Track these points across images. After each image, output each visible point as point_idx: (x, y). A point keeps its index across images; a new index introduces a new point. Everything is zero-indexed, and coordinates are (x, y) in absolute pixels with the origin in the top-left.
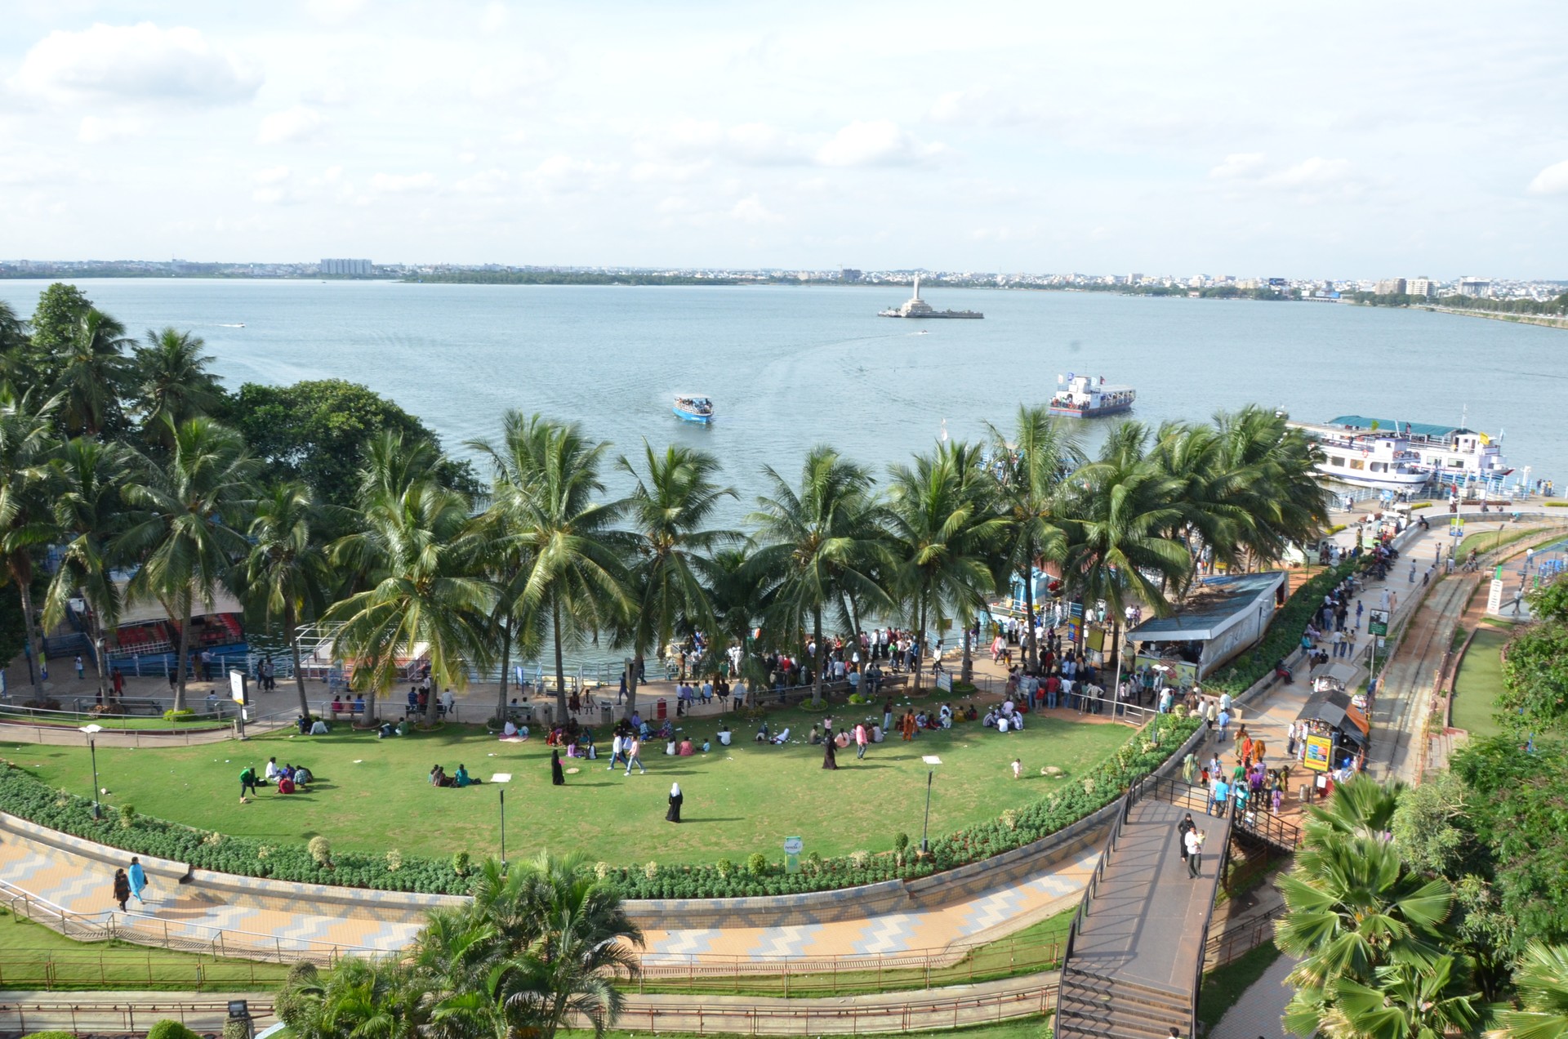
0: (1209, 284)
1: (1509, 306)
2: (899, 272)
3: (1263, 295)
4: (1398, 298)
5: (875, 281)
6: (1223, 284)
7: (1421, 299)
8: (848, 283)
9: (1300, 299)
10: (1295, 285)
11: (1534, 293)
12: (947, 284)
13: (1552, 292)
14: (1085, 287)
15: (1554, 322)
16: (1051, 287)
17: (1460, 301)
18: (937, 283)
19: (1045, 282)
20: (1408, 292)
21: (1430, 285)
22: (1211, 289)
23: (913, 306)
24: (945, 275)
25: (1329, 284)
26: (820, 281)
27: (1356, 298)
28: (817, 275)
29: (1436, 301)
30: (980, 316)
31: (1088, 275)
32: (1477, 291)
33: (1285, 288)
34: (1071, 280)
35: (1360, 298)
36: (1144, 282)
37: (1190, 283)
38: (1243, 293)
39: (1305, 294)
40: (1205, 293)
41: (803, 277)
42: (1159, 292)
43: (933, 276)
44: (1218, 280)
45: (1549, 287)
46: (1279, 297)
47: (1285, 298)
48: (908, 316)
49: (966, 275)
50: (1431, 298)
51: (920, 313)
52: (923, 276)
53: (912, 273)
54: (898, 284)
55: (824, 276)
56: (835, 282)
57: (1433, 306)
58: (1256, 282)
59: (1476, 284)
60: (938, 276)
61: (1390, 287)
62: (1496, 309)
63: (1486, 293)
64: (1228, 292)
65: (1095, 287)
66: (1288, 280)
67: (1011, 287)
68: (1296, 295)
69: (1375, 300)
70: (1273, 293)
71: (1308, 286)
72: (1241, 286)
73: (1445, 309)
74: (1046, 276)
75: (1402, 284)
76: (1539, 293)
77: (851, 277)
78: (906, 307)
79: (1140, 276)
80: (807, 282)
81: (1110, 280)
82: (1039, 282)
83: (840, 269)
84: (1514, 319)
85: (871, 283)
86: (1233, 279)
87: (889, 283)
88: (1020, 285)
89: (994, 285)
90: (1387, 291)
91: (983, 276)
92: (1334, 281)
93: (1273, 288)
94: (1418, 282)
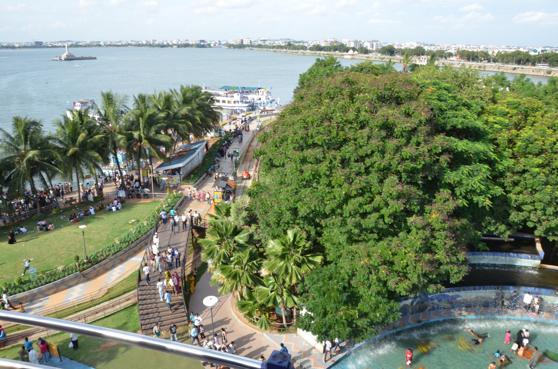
0: (180, 43)
1: (273, 47)
2: (60, 42)
3: (199, 46)
4: (241, 46)
5: (50, 46)
6: (185, 43)
7: (248, 46)
8: (38, 47)
9: (211, 47)
10: (209, 42)
11: (281, 43)
12: (81, 46)
13: (286, 42)
14: (135, 45)
15: (287, 52)
16: (122, 46)
17: (260, 46)
18: (76, 46)
19: (120, 44)
20: (244, 43)
21: (251, 41)
22: (181, 45)
23: (67, 56)
24: (79, 42)
25: (220, 41)
26: (25, 47)
27: (228, 46)
28: (23, 44)
29: (252, 46)
30: (95, 58)
31: (136, 41)
32: (264, 43)
33: (206, 43)
34: (130, 42)
35: (230, 46)
36: (157, 43)
37: (173, 42)
38: (192, 46)
39: (212, 45)
40: (179, 46)
41: (17, 45)
42: (163, 46)
43: (74, 43)
44: (183, 41)
45: (285, 40)
46: (203, 46)
47: (206, 47)
48: (65, 60)
49: (88, 42)
50: (251, 46)
51: (70, 58)
52: (70, 43)
53: (65, 42)
54: (60, 47)
55: (26, 45)
56: (32, 47)
57: (252, 48)
58: (196, 42)
59: (264, 40)
60: (77, 43)
61: (238, 42)
62: (270, 48)
63: (267, 43)
64: (187, 45)
65: (139, 45)
66: (206, 40)
67: (107, 46)
68: (209, 45)
69: (235, 47)
70: (202, 45)
71: (213, 42)
72: (191, 43)
73: (256, 49)
74: (120, 41)
75: (242, 41)
76: (282, 43)
77: (39, 45)
78: (64, 56)
79: (155, 41)
80: (19, 47)
81: (144, 42)
82: (117, 44)
83: (33, 42)
84: (275, 51)
85: (48, 47)
86: (188, 40)
87: (55, 47)
88: (110, 45)
89: (100, 46)
90: (238, 44)
91: (95, 42)
92: (221, 40)
93: (202, 43)
94: (247, 40)
